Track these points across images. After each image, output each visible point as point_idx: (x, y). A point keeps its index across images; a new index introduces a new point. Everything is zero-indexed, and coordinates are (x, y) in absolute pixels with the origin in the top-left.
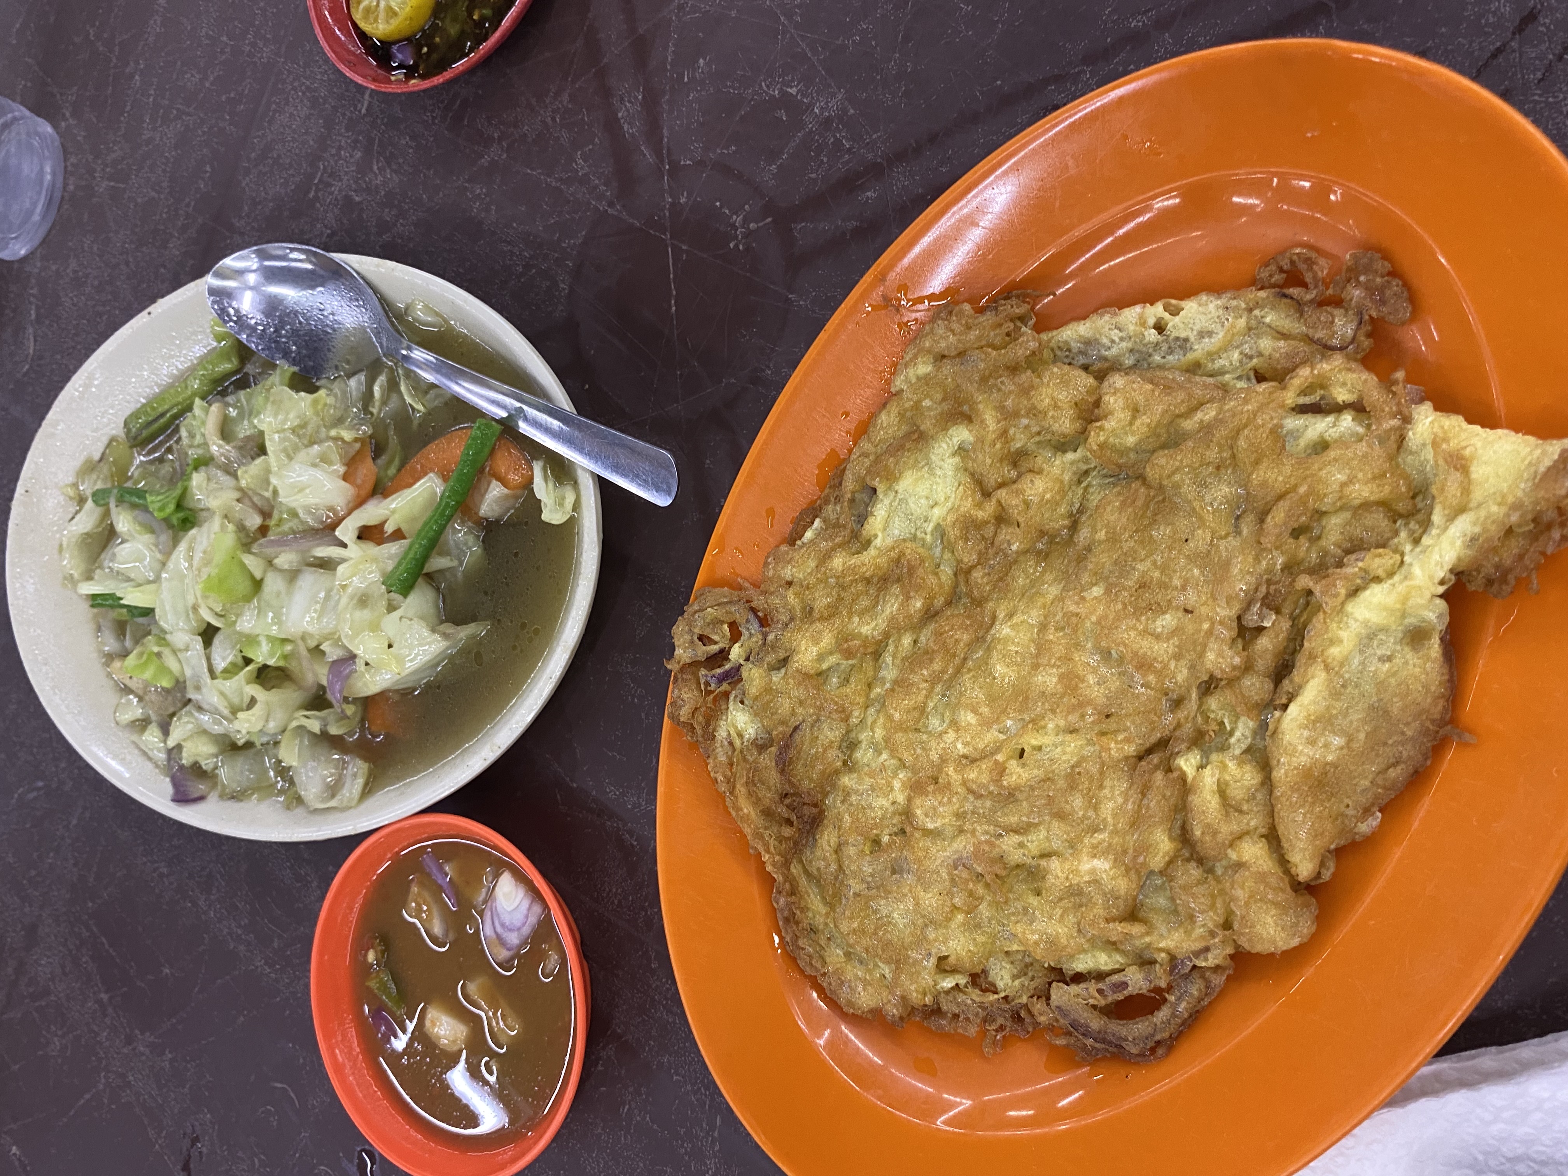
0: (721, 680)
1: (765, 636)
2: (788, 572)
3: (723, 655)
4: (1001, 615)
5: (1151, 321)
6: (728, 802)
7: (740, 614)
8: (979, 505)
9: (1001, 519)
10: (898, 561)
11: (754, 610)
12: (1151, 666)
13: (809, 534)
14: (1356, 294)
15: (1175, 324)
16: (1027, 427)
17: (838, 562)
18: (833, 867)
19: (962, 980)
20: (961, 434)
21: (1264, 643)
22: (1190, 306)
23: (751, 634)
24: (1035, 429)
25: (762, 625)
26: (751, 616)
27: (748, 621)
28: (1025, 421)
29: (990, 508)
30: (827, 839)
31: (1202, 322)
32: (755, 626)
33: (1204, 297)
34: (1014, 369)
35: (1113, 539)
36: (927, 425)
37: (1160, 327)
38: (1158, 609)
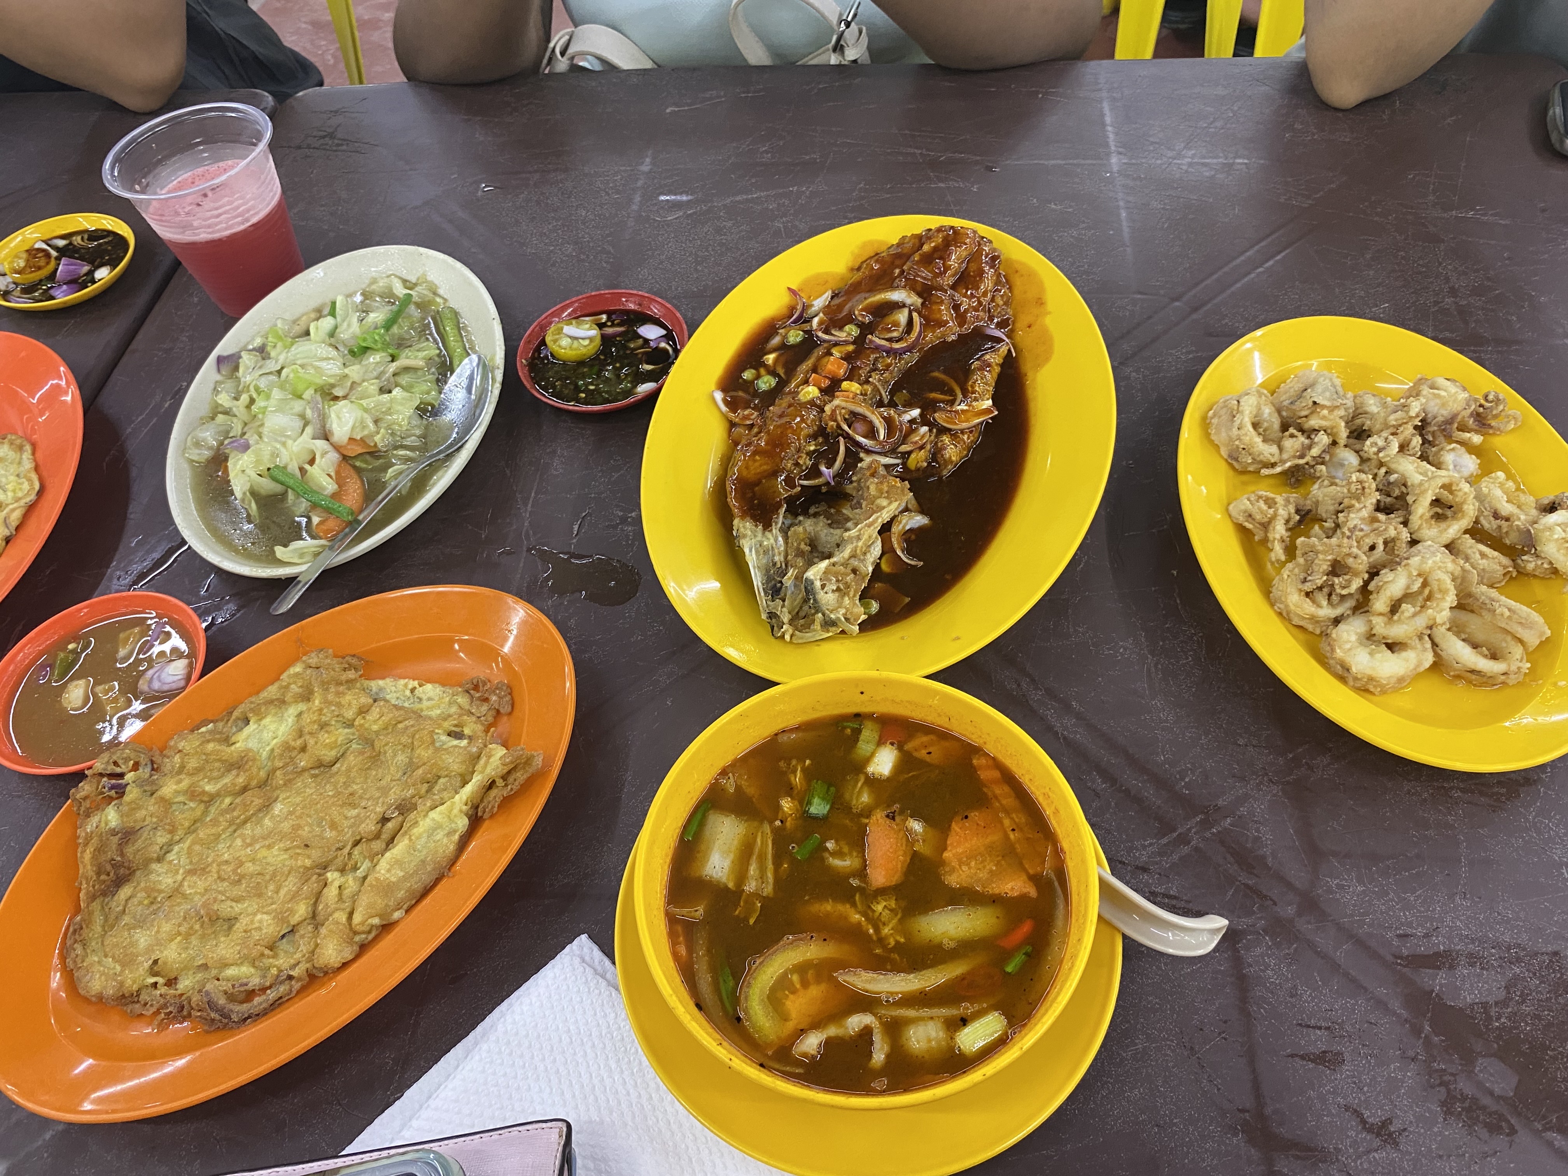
0: (113, 787)
1: (151, 776)
2: (181, 745)
3: (121, 776)
4: (280, 799)
5: (410, 687)
6: (80, 850)
7: (143, 759)
8: (295, 740)
9: (303, 749)
10: (242, 758)
11: (152, 762)
12: (337, 828)
13: (203, 729)
14: (494, 698)
15: (419, 691)
16: (333, 711)
17: (210, 746)
18: (121, 908)
19: (161, 980)
20: (302, 707)
21: (390, 825)
22: (429, 686)
23: (144, 772)
24: (336, 713)
25: (153, 769)
26: (149, 763)
27: (146, 764)
28: (333, 708)
29: (299, 742)
30: (125, 892)
31: (431, 694)
32: (148, 769)
33: (437, 685)
34: (339, 683)
35: (349, 770)
36: (288, 698)
37: (413, 690)
38: (354, 806)
